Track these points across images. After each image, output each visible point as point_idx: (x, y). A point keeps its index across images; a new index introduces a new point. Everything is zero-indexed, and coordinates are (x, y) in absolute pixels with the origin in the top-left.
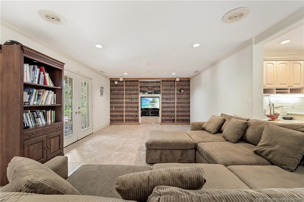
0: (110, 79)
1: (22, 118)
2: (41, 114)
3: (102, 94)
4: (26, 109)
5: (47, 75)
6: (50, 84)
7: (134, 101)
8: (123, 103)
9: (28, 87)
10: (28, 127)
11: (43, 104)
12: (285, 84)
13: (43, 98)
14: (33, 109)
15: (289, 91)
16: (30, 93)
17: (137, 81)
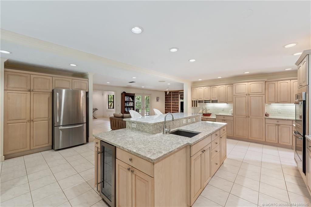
0: (165, 92)
1: (125, 109)
2: (129, 108)
3: (158, 101)
4: (125, 107)
5: (130, 98)
6: (131, 100)
7: (176, 104)
8: (171, 105)
9: (126, 102)
10: (126, 111)
11: (129, 106)
12: (208, 98)
13: (130, 104)
14: (128, 107)
15: (211, 102)
16: (127, 103)
17: (178, 92)
